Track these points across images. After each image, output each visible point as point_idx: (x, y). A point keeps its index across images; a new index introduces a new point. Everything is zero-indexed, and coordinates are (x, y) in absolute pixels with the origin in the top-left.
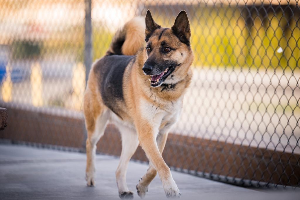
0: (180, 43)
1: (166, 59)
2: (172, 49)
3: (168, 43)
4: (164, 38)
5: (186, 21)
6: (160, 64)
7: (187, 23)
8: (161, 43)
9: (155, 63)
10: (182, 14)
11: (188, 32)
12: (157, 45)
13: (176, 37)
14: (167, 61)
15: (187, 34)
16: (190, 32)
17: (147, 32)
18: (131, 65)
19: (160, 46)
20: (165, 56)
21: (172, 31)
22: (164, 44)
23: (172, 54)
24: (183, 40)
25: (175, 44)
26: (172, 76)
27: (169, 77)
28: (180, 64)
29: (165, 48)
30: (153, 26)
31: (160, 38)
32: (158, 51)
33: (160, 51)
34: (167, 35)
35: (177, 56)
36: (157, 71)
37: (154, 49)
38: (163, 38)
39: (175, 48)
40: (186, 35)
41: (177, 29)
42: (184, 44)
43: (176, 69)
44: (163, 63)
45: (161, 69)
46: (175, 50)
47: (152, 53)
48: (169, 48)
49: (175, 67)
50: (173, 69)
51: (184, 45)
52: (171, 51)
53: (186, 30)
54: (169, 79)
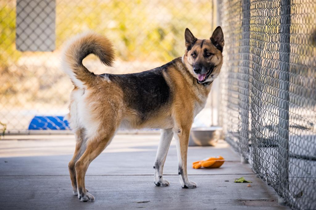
0: (217, 50)
1: (208, 62)
2: (212, 54)
3: (208, 50)
7: (222, 35)
8: (204, 50)
12: (201, 52)
13: (214, 46)
17: (188, 44)
19: (203, 52)
20: (207, 59)
22: (206, 50)
23: (212, 57)
24: (219, 48)
25: (214, 50)
26: (212, 76)
27: (210, 76)
28: (216, 66)
30: (193, 39)
31: (201, 46)
32: (202, 56)
33: (204, 56)
34: (208, 44)
35: (215, 60)
36: (204, 70)
37: (199, 55)
38: (204, 47)
39: (214, 53)
41: (214, 39)
42: (219, 51)
43: (214, 69)
44: (207, 65)
47: (197, 58)
48: (209, 53)
54: (210, 78)
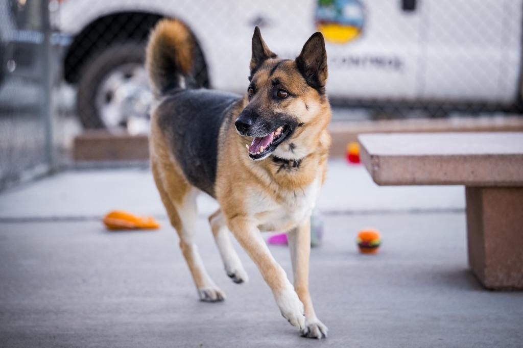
0: (306, 87)
2: (290, 94)
3: (284, 83)
4: (279, 74)
5: (321, 50)
6: (267, 119)
7: (323, 54)
8: (272, 81)
9: (258, 116)
10: (316, 38)
11: (323, 69)
12: (266, 84)
13: (300, 76)
14: (280, 115)
15: (321, 73)
16: (327, 70)
17: (254, 65)
18: (227, 123)
19: (269, 86)
20: (276, 105)
21: (295, 63)
23: (289, 102)
25: (297, 86)
26: (292, 147)
28: (302, 124)
29: (279, 92)
31: (272, 72)
33: (269, 95)
34: (286, 69)
35: (298, 109)
36: (259, 129)
37: (259, 92)
38: (277, 74)
39: (296, 94)
40: (319, 74)
41: (304, 63)
42: (314, 90)
44: (272, 117)
45: (268, 127)
46: (295, 96)
48: (285, 91)
49: (294, 128)
50: (290, 130)
51: (312, 92)
52: (288, 97)
53: (320, 67)
54: (287, 151)
